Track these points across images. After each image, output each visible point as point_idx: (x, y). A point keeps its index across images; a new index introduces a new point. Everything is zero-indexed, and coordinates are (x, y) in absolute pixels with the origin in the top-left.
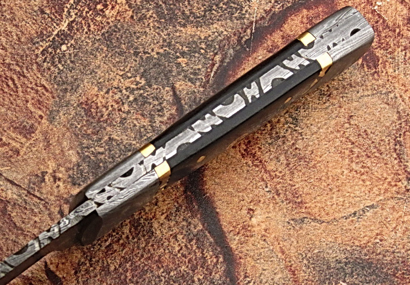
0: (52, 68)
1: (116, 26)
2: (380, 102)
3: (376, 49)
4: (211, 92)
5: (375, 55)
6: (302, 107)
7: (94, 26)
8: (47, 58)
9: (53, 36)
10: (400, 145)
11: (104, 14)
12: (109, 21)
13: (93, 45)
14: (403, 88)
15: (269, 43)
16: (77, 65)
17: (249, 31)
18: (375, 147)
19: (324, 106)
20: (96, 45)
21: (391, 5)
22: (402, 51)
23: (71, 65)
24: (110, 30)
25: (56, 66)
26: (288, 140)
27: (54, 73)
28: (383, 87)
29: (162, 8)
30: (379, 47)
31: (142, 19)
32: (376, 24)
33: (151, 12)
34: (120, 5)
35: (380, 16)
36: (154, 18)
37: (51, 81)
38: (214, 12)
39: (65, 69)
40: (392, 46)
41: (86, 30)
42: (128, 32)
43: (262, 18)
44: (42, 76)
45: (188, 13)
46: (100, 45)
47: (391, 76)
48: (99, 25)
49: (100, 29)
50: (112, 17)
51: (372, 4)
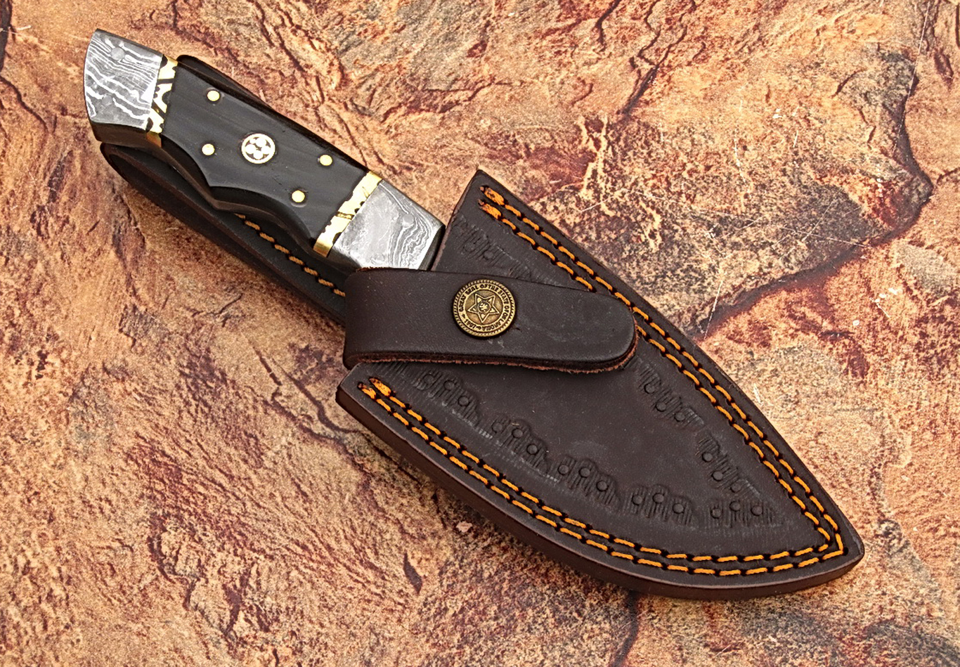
2: (860, 420)
3: (868, 352)
5: (866, 360)
10: (878, 478)
14: (894, 406)
15: (732, 327)
17: (707, 309)
18: (845, 476)
19: (788, 416)
21: (898, 299)
22: (901, 360)
28: (868, 401)
30: (873, 350)
32: (874, 322)
35: (880, 312)
38: (667, 279)
40: (890, 351)
43: (728, 295)
45: (634, 276)
47: (881, 389)
51: (873, 296)
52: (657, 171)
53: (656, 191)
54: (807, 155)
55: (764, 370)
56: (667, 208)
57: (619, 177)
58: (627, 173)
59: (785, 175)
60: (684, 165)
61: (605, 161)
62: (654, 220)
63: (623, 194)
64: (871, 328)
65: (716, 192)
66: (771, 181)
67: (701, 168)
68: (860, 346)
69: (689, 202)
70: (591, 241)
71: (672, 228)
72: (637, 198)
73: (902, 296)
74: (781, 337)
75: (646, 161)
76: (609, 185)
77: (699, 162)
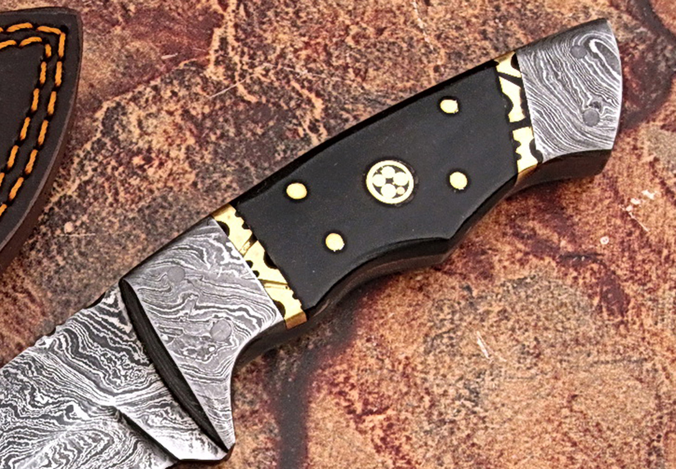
0: (45, 262)
1: (164, 198)
2: (626, 376)
3: (626, 281)
4: (328, 330)
5: (623, 291)
6: (488, 372)
7: (126, 193)
8: (38, 244)
9: (51, 205)
10: (659, 455)
11: (145, 174)
12: (154, 187)
13: (121, 227)
14: (668, 354)
16: (91, 260)
18: (614, 455)
19: (528, 374)
20: (127, 228)
21: (656, 206)
22: (670, 289)
23: (80, 259)
24: (153, 203)
25: (52, 258)
26: (459, 429)
27: (47, 271)
28: (633, 349)
29: (248, 174)
30: (631, 278)
31: (213, 190)
32: (628, 238)
33: (229, 179)
34: (175, 161)
35: (635, 224)
36: (235, 190)
37: (41, 284)
39: (67, 266)
40: (654, 277)
41: (110, 200)
42: (185, 210)
44: (26, 274)
46: (134, 229)
47: (649, 332)
48: (134, 193)
49: (136, 199)
50: (158, 181)
51: (622, 202)
52: (310, 38)
53: (312, 65)
54: (511, 10)
55: (488, 312)
56: (330, 89)
57: (259, 47)
58: (269, 41)
59: (485, 38)
60: (347, 28)
61: (236, 26)
62: (313, 106)
63: (267, 71)
64: (625, 246)
65: (395, 64)
66: (468, 48)
67: (371, 31)
68: (614, 273)
69: (359, 79)
70: (228, 139)
71: (341, 118)
72: (286, 76)
73: (661, 201)
74: (506, 263)
75: (294, 24)
76: (246, 59)
77: (368, 23)
